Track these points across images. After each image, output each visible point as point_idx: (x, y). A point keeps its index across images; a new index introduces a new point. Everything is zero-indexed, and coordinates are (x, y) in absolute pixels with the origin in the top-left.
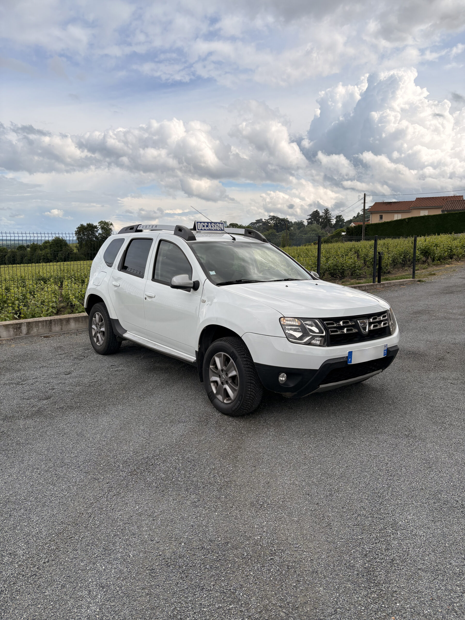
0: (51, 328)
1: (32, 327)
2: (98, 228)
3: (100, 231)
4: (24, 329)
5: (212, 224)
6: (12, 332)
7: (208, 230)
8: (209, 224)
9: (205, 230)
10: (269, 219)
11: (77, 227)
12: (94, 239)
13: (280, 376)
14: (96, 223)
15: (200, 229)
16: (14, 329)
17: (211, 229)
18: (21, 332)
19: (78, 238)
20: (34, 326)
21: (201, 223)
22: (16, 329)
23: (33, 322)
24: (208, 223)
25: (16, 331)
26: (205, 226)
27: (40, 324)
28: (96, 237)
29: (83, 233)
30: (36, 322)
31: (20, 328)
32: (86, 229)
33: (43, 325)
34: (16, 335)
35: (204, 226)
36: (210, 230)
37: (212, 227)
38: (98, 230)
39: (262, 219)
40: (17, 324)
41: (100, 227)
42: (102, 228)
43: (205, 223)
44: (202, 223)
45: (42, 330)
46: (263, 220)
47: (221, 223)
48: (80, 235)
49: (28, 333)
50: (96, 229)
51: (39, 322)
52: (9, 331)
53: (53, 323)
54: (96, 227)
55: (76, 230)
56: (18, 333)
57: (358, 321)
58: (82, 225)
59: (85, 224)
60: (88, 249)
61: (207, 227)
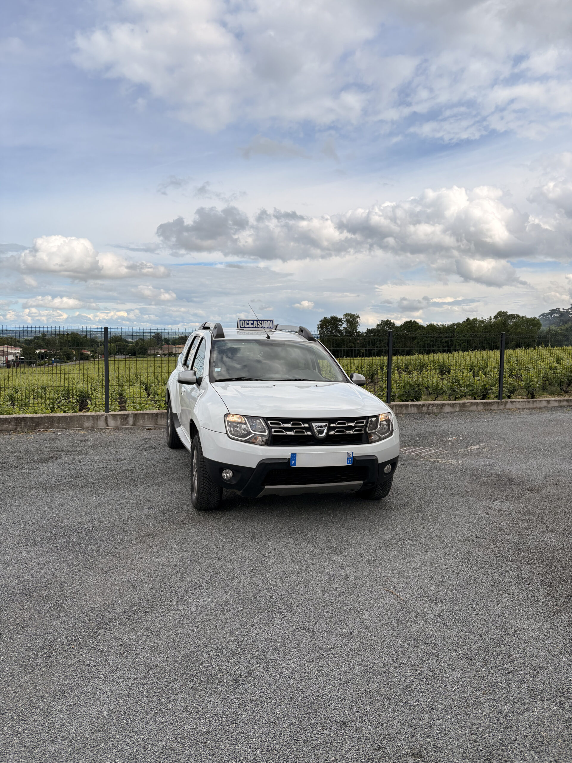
0: (157, 421)
1: (138, 419)
2: (343, 322)
3: (345, 325)
4: (131, 420)
5: (258, 322)
6: (119, 422)
7: (253, 328)
8: (255, 322)
9: (249, 327)
10: (570, 308)
11: (320, 320)
12: (338, 334)
13: (224, 472)
14: (340, 316)
15: (244, 326)
16: (121, 419)
17: (257, 327)
18: (127, 423)
19: (320, 333)
20: (140, 418)
21: (244, 321)
22: (123, 419)
23: (140, 414)
24: (253, 321)
25: (123, 422)
26: (250, 324)
27: (146, 416)
28: (340, 331)
29: (326, 327)
30: (143, 414)
31: (127, 418)
32: (330, 322)
33: (149, 418)
34: (123, 425)
35: (248, 324)
36: (255, 327)
37: (258, 324)
38: (343, 323)
39: (559, 309)
40: (124, 415)
41: (345, 320)
42: (348, 321)
43: (250, 321)
44: (246, 321)
45: (148, 423)
46: (561, 310)
47: (271, 321)
48: (323, 329)
49: (134, 424)
50: (340, 323)
51: (146, 414)
52: (116, 421)
53: (159, 416)
54: (340, 320)
55: (319, 323)
56: (125, 423)
57: (313, 424)
58: (325, 319)
59: (329, 317)
60: (331, 345)
61: (252, 325)
